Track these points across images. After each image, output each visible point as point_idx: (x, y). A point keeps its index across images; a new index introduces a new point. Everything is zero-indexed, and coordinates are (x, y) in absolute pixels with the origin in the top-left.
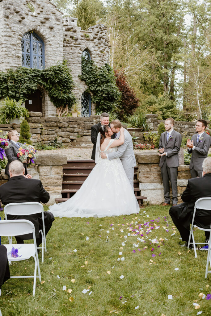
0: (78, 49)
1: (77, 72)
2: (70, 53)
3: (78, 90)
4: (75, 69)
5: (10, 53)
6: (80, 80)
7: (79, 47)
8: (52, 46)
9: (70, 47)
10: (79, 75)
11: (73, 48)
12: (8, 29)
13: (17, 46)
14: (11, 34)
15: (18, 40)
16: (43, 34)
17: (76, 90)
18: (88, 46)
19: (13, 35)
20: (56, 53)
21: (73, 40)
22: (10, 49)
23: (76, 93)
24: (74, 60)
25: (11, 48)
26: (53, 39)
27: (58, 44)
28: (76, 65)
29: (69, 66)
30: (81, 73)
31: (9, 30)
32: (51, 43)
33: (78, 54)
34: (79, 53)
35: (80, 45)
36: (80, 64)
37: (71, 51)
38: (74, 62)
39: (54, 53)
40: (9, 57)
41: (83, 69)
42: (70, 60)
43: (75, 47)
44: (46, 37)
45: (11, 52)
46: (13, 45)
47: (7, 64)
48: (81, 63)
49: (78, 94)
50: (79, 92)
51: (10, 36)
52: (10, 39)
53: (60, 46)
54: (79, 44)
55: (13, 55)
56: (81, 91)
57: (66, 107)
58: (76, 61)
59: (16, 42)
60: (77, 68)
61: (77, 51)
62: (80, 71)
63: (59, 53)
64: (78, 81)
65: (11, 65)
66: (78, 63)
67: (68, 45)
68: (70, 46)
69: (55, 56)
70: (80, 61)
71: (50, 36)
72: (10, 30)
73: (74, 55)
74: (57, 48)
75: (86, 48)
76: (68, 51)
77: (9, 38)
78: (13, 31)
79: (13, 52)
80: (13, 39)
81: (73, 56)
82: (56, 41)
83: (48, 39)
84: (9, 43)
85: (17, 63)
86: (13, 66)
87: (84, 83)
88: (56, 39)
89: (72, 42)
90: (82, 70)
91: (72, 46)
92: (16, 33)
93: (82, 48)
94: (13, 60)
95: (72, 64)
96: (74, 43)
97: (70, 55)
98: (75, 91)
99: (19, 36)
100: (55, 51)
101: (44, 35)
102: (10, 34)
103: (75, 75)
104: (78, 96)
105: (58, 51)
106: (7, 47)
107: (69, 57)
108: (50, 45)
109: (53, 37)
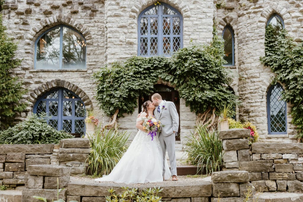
0: (259, 15)
1: (258, 53)
2: (248, 24)
3: (259, 82)
4: (254, 48)
5: (116, 39)
6: (263, 65)
7: (260, 11)
8: (191, 19)
9: (247, 15)
10: (260, 58)
11: (252, 15)
12: (114, 5)
13: (128, 27)
14: (119, 12)
15: (131, 18)
16: (174, 3)
17: (257, 82)
18: (274, 7)
19: (122, 13)
20: (199, 27)
21: (251, 2)
22: (117, 34)
23: (257, 87)
24: (253, 34)
25: (119, 32)
26: (192, 6)
27: (204, 12)
28: (255, 41)
29: (247, 44)
30: (265, 54)
31: (116, 7)
32: (189, 13)
33: (259, 24)
34: (260, 22)
35: (261, 9)
36: (262, 39)
37: (249, 21)
38: (253, 38)
39: (195, 28)
40: (115, 46)
41: (267, 46)
42: (248, 35)
43: (255, 13)
44: (180, 6)
45: (118, 38)
46: (121, 27)
47: (112, 56)
48: (264, 37)
49: (260, 89)
50: (261, 85)
51: (116, 16)
52: (118, 19)
53: (206, 15)
54: (261, 7)
55: (121, 41)
56: (264, 84)
57: (212, 114)
58: (256, 35)
59: (128, 21)
60: (258, 47)
61: (256, 19)
62: (263, 51)
63: (205, 27)
64: (259, 67)
65: (118, 57)
66: (258, 38)
67: (245, 12)
68: (247, 13)
69: (197, 33)
70: (262, 34)
71: (188, 3)
72: (118, 6)
73: (253, 26)
74: (200, 20)
75: (271, 10)
76: (245, 22)
77: (115, 18)
78: (122, 8)
79: (122, 37)
80: (122, 18)
81: (252, 29)
82: (199, 9)
83: (184, 9)
84: (115, 25)
85: (127, 52)
86: (121, 58)
87: (268, 69)
88: (198, 6)
89: (250, 7)
90: (266, 49)
91: (249, 13)
92: (126, 9)
93: (266, 13)
94: (122, 49)
95: (251, 42)
96: (253, 7)
97: (248, 27)
98: (255, 83)
99: (131, 13)
100: (197, 24)
101: (176, 4)
102: (116, 12)
103: (255, 58)
104: (260, 91)
105: (203, 24)
106: (111, 31)
107: (246, 30)
108: (188, 17)
109: (194, 3)
